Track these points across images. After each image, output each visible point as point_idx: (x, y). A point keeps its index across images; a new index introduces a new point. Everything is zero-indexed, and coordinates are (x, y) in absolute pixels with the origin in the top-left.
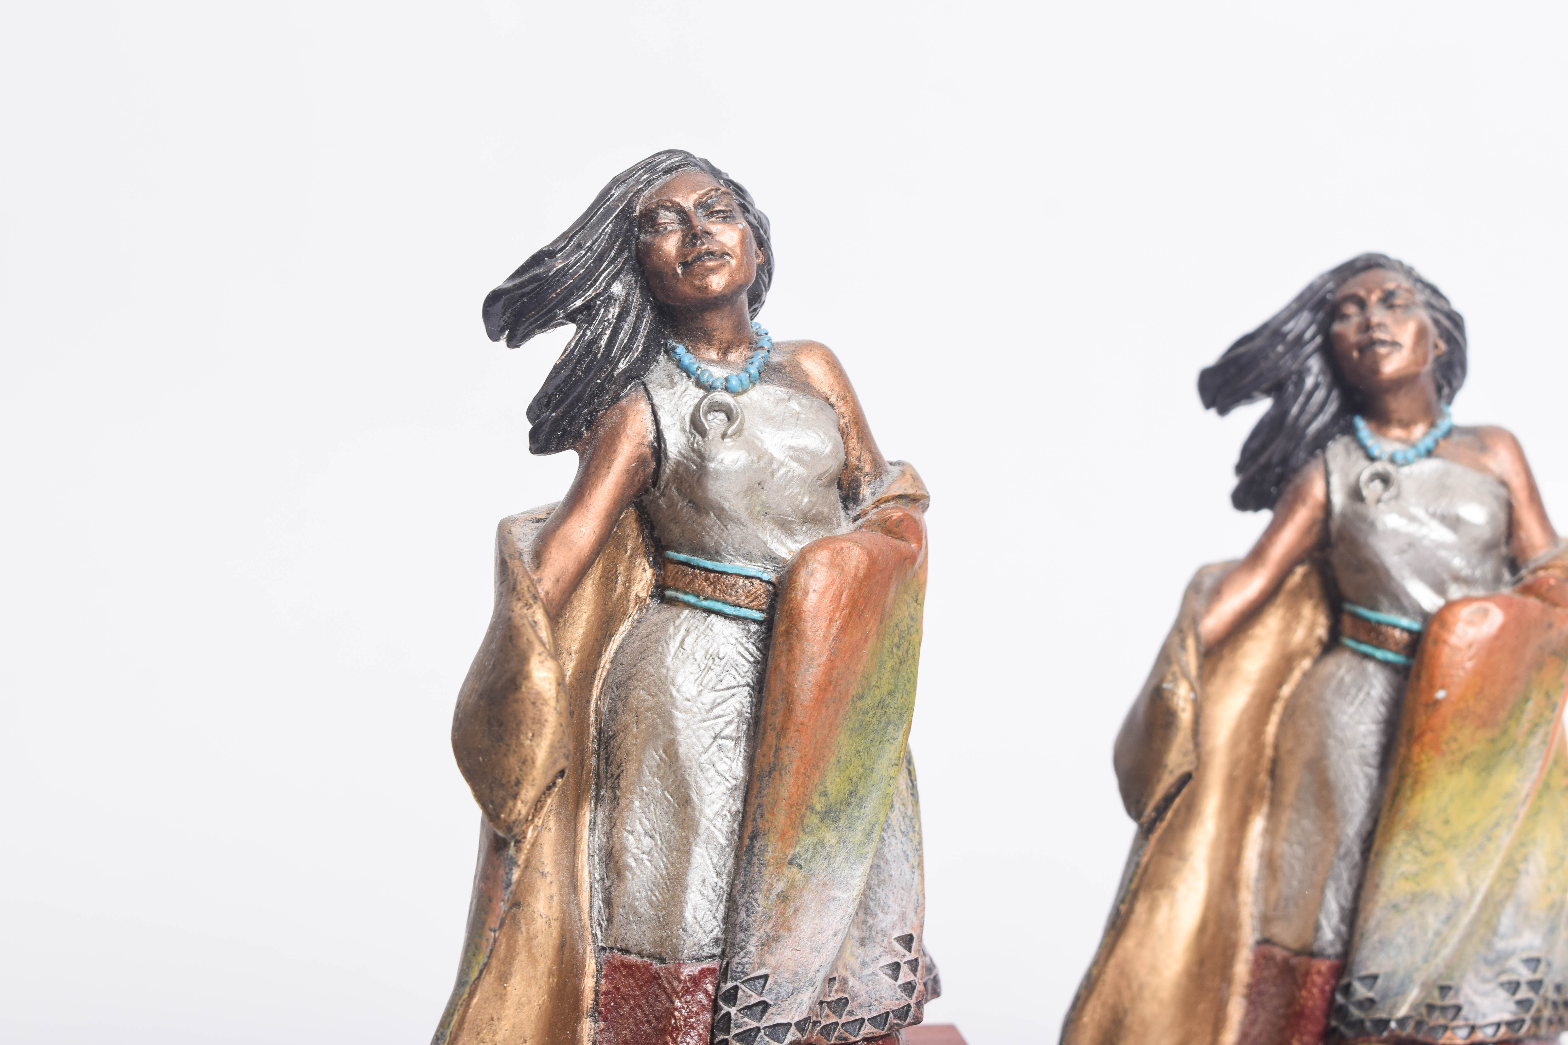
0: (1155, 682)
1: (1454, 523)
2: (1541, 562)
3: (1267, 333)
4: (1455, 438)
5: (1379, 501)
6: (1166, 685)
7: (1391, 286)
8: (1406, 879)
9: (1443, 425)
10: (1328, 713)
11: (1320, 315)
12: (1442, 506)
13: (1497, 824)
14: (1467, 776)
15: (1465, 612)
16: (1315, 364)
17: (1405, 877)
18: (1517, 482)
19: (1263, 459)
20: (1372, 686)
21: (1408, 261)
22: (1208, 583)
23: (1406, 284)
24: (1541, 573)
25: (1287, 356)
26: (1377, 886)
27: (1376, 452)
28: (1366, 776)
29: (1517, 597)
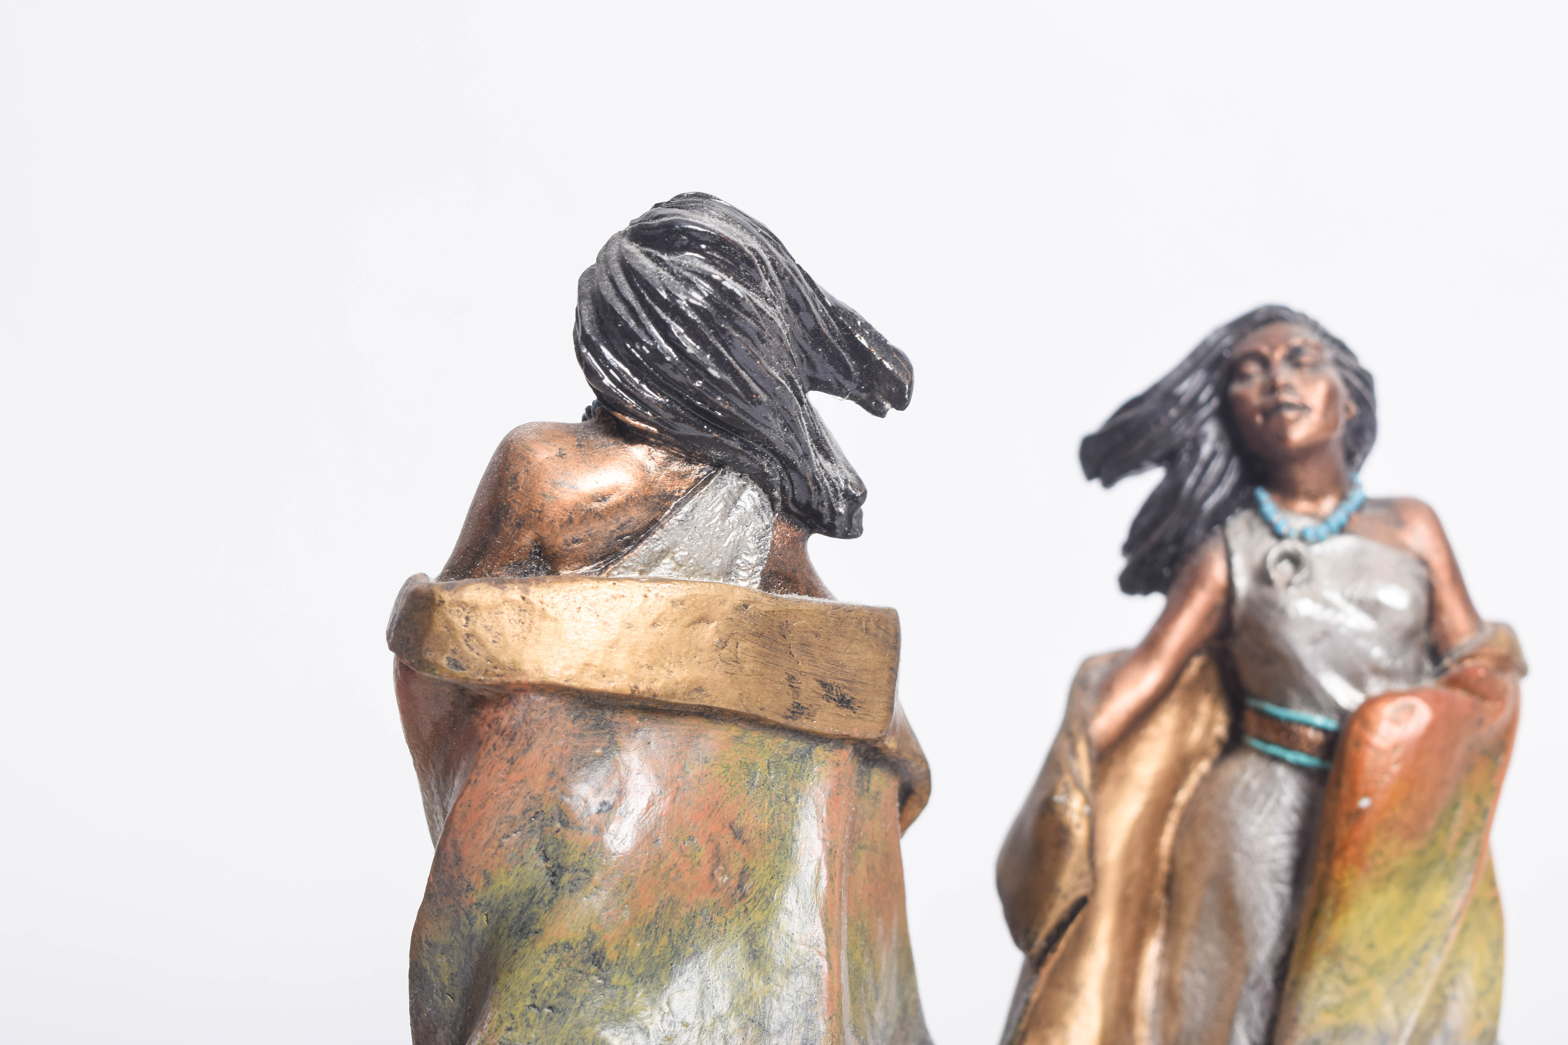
0: (1043, 794)
1: (1373, 608)
2: (1467, 650)
3: (1157, 395)
4: (1368, 512)
5: (1289, 584)
6: (1059, 798)
7: (1296, 341)
8: (1328, 1011)
9: (1356, 497)
10: (1233, 823)
11: (1217, 375)
12: (1360, 590)
13: (1426, 947)
14: (1393, 894)
15: (1388, 710)
16: (1211, 430)
17: (1327, 1009)
18: (1438, 560)
19: (1155, 536)
20: (1282, 792)
21: (1314, 312)
22: (1095, 677)
23: (1314, 339)
24: (1468, 663)
25: (1181, 421)
26: (1295, 1020)
27: (1283, 528)
28: (1278, 894)
29: (1444, 691)
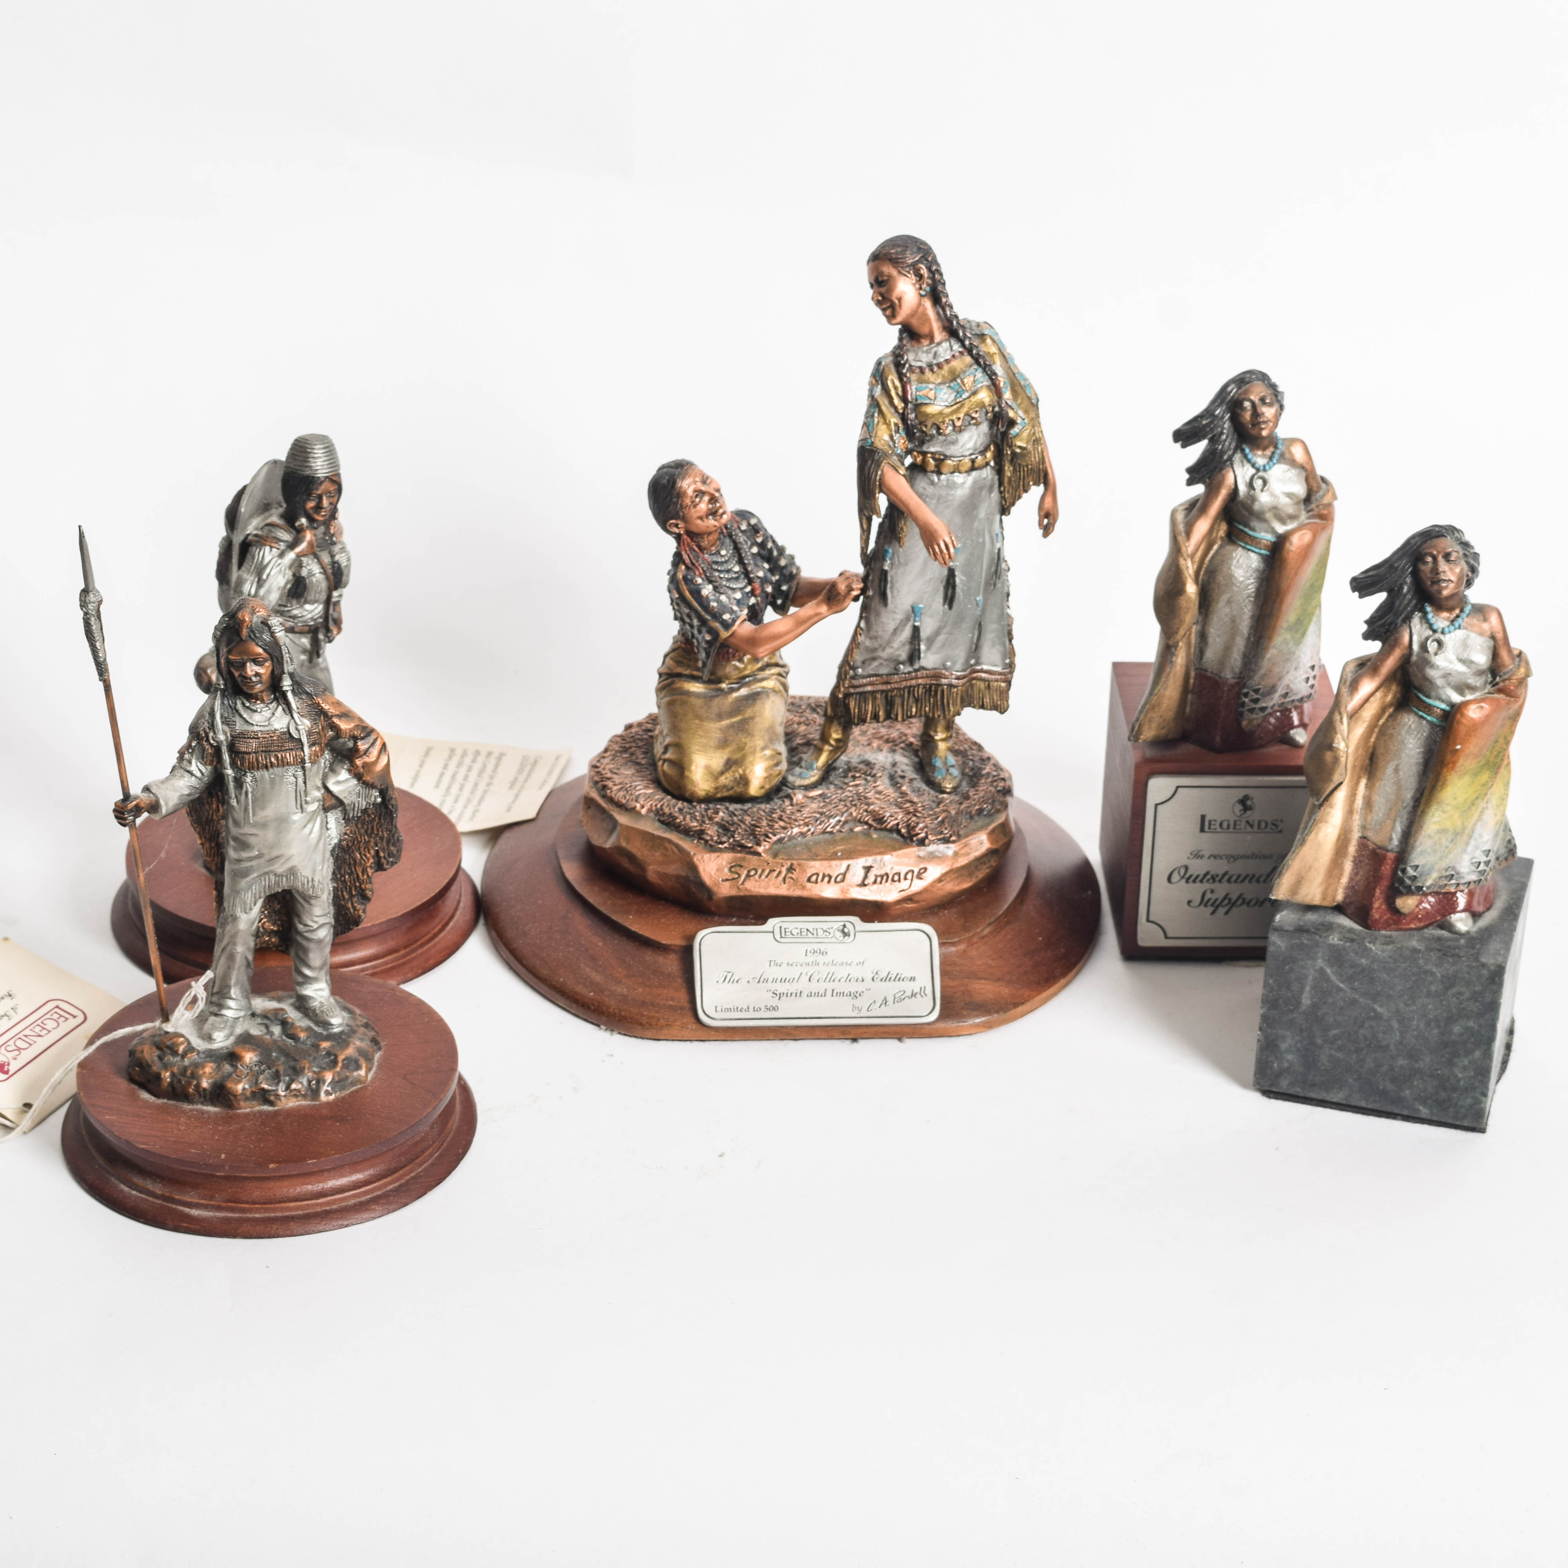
3: (1387, 566)
4: (1472, 614)
5: (1435, 652)
7: (1449, 550)
9: (1468, 605)
12: (1463, 655)
14: (1465, 779)
15: (1472, 706)
16: (1408, 582)
19: (1381, 622)
20: (1420, 730)
27: (1435, 625)
29: (1496, 696)
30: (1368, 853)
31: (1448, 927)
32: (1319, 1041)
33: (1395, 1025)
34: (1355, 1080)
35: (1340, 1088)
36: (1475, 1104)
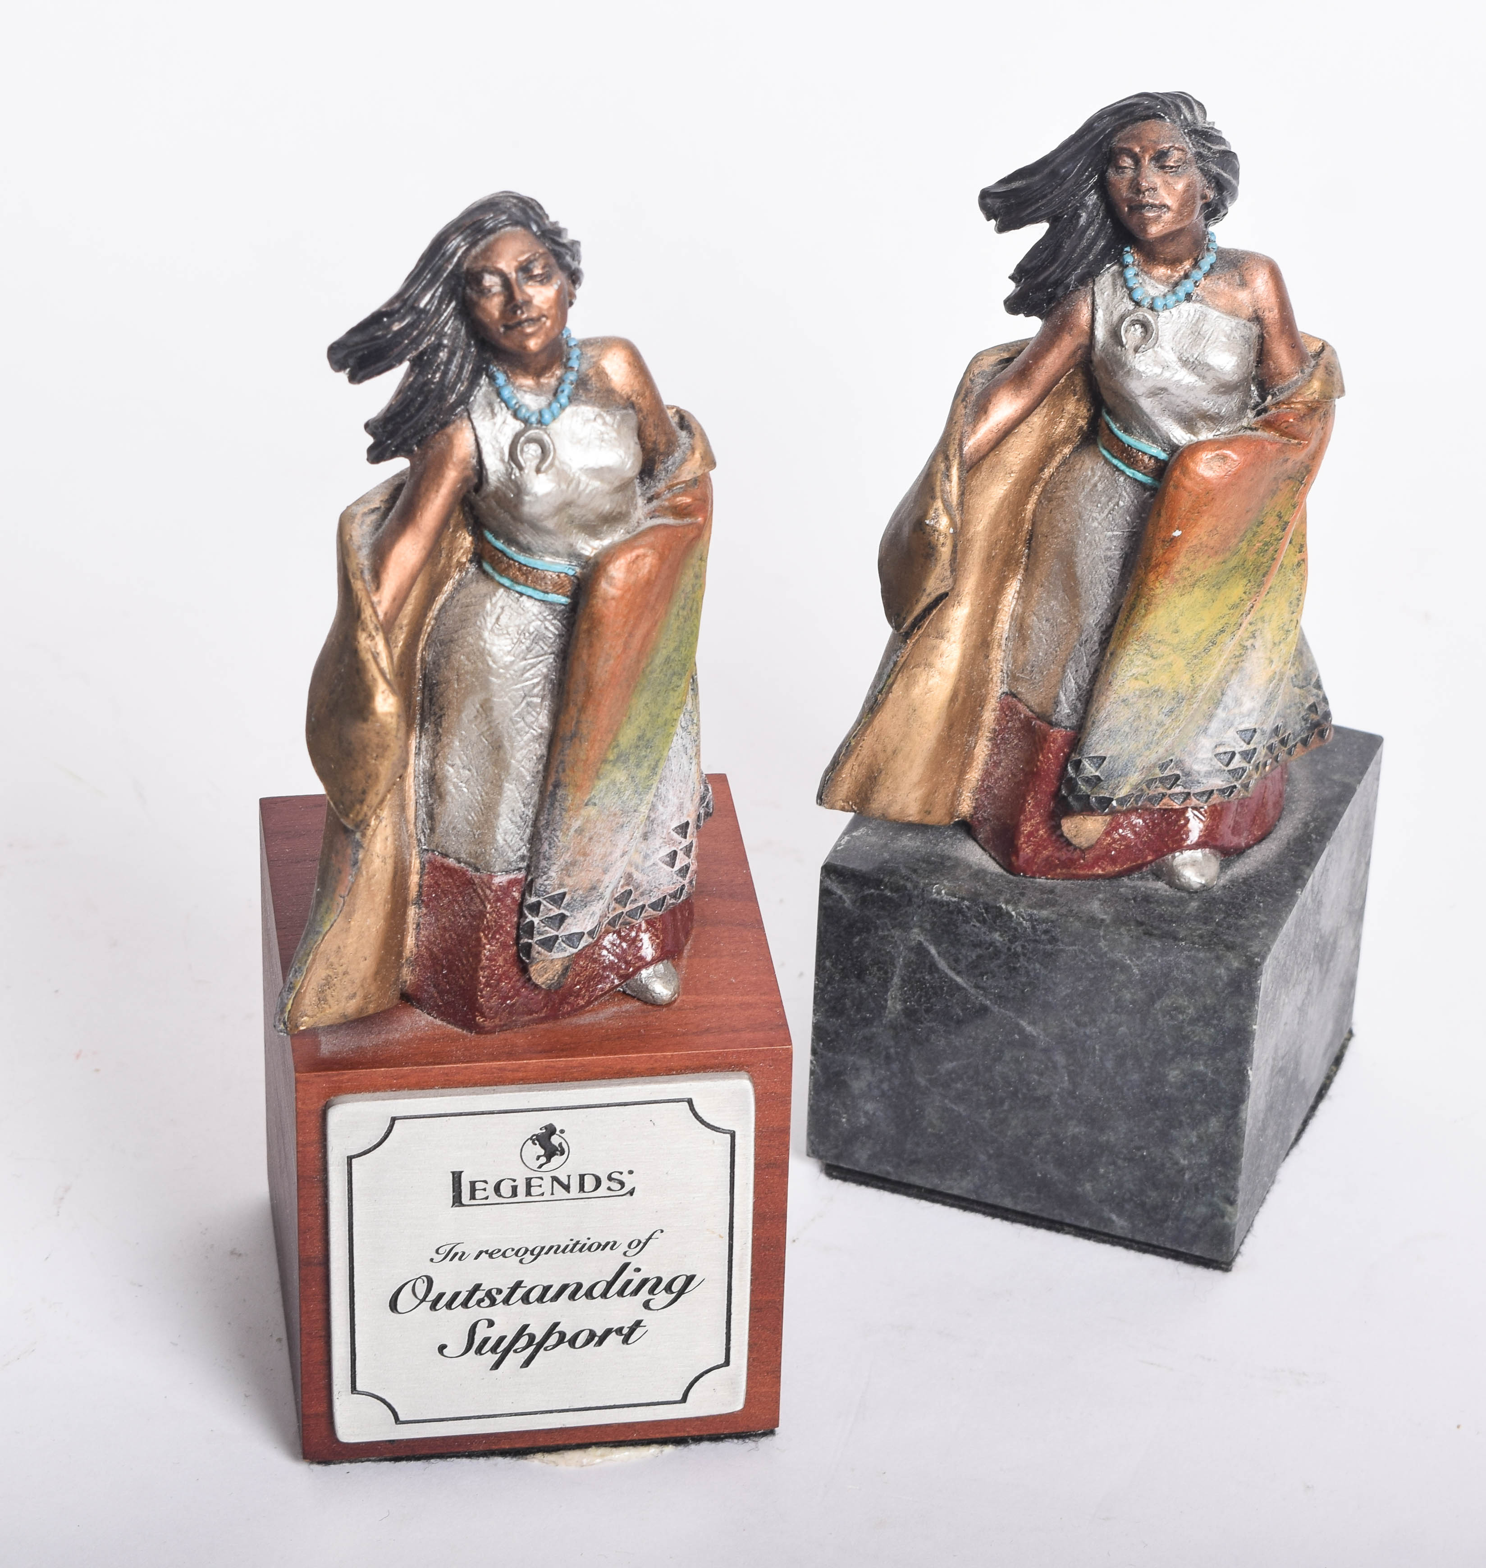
1: (1204, 370)
4: (1217, 272)
5: (1137, 349)
6: (928, 522)
7: (1164, 146)
8: (1136, 679)
9: (1210, 255)
10: (1080, 515)
12: (1195, 355)
13: (1222, 631)
14: (1198, 594)
15: (1206, 455)
16: (1090, 201)
17: (1136, 677)
20: (1121, 497)
24: (1284, 408)
26: (1110, 682)
27: (1138, 294)
29: (1257, 439)
30: (1018, 725)
31: (1170, 876)
32: (922, 1081)
33: (1060, 1059)
34: (990, 1157)
35: (964, 1172)
36: (1213, 1216)
